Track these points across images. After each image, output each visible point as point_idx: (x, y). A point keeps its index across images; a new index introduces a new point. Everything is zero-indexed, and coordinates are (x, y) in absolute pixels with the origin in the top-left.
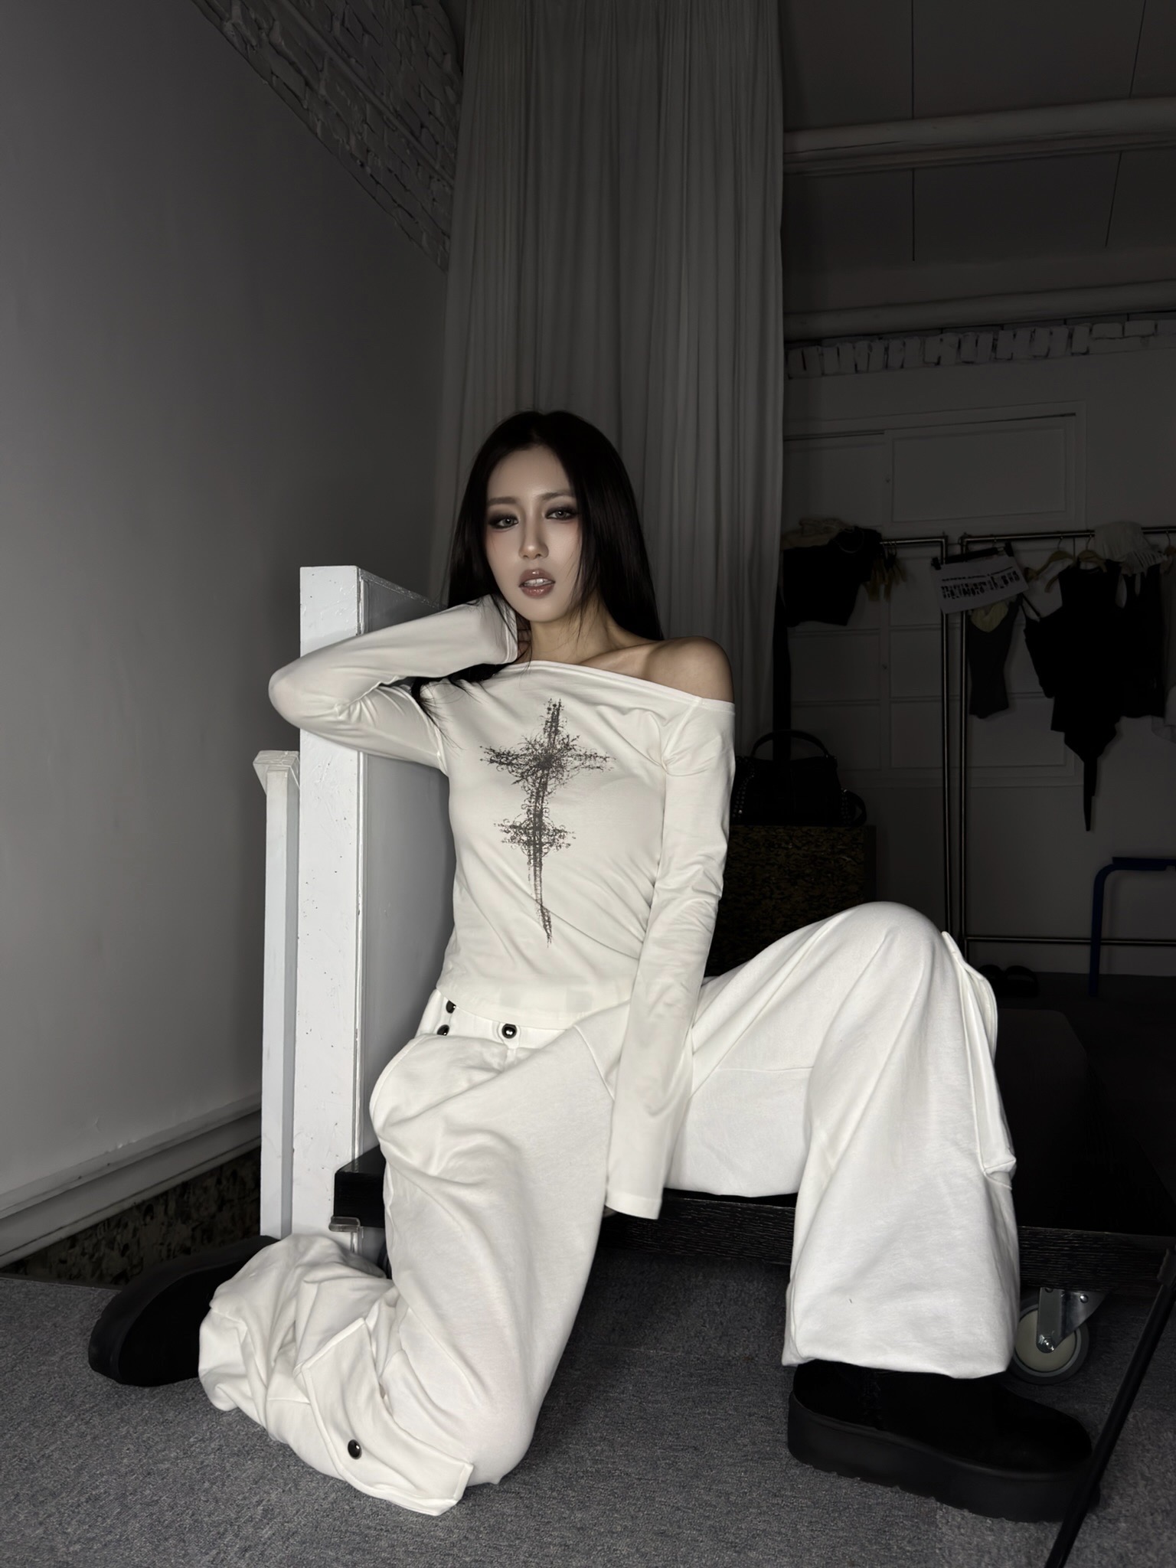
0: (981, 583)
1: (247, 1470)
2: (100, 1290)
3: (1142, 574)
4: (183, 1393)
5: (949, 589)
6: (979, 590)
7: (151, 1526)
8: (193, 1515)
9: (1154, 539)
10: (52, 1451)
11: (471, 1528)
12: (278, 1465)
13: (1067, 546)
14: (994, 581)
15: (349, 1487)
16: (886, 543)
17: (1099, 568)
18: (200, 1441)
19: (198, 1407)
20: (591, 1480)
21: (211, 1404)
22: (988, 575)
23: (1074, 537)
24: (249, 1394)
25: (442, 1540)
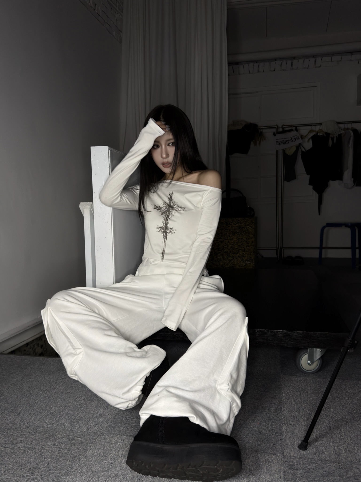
0: (288, 140)
1: (93, 404)
5: (278, 142)
6: (287, 142)
10: (38, 401)
12: (101, 403)
13: (314, 128)
14: (292, 139)
16: (259, 128)
17: (323, 135)
22: (290, 138)
23: (316, 125)
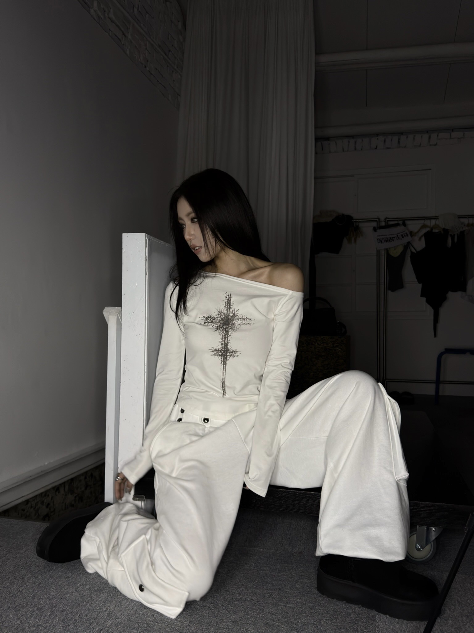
0: (392, 238)
1: (101, 597)
2: (40, 523)
3: (458, 234)
4: (74, 566)
5: (380, 239)
6: (392, 240)
7: (63, 620)
8: (79, 616)
9: (462, 220)
10: (23, 589)
11: (191, 621)
12: (113, 596)
13: (427, 222)
14: (398, 237)
15: (142, 605)
16: (355, 221)
17: (440, 232)
18: (82, 585)
19: (80, 571)
20: (238, 602)
21: (86, 570)
22: (396, 234)
23: (430, 219)
24: (101, 566)
25: (179, 626)
